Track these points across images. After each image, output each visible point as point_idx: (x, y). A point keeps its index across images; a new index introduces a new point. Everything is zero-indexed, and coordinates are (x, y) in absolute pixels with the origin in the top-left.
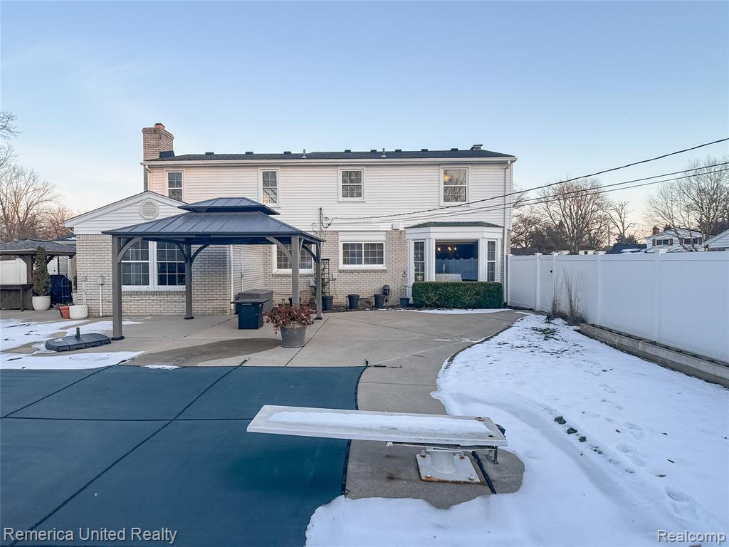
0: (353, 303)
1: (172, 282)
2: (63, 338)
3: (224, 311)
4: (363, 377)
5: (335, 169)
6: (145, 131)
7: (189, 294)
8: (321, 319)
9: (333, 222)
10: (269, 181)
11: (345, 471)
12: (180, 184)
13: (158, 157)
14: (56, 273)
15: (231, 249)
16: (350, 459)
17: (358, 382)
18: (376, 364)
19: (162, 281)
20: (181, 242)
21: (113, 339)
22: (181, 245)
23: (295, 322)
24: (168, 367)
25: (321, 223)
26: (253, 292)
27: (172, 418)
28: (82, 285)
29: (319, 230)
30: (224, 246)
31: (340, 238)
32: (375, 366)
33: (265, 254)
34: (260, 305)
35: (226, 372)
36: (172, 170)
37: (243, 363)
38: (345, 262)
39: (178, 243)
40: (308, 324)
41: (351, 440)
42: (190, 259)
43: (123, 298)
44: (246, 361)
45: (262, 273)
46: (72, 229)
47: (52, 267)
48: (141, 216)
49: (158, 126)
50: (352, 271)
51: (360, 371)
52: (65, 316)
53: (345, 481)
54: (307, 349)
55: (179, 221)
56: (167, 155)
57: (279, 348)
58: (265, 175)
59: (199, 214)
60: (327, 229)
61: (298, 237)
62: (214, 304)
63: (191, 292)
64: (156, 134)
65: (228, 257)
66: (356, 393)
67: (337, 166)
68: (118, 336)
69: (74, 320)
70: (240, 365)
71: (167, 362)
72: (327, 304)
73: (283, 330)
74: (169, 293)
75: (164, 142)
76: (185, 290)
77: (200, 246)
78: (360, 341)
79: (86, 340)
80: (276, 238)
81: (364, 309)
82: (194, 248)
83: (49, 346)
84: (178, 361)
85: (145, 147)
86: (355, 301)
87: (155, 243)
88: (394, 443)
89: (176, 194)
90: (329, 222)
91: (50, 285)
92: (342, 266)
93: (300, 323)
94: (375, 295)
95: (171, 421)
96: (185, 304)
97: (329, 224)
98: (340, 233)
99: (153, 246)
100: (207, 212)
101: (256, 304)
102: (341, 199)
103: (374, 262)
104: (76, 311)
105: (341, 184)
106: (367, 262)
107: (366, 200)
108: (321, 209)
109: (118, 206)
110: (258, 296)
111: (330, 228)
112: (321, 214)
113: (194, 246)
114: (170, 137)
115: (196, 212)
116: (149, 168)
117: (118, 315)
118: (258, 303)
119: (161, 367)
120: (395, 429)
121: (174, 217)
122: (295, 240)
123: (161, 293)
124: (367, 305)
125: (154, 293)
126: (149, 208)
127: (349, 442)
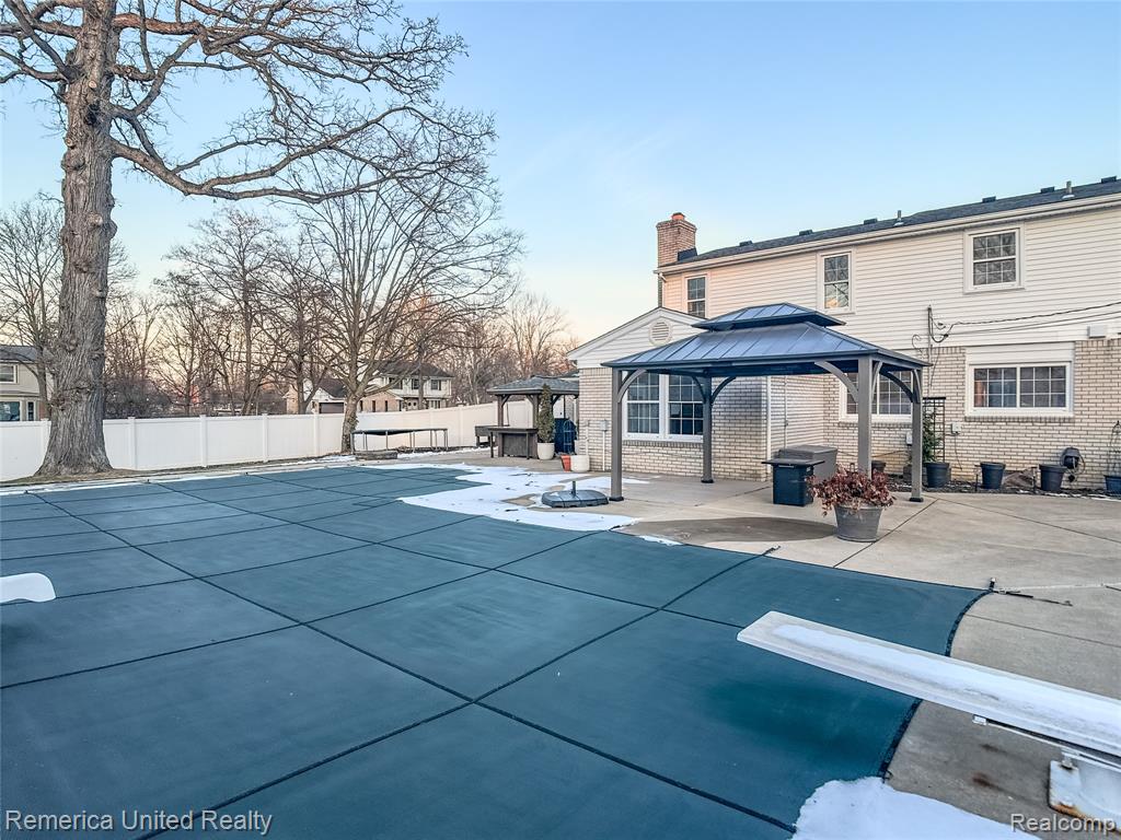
0: (991, 478)
1: (687, 431)
2: (559, 492)
3: (756, 476)
4: (976, 607)
5: (958, 236)
6: (660, 226)
7: (707, 447)
8: (919, 500)
9: (953, 330)
10: (837, 271)
11: (895, 744)
12: (702, 294)
13: (675, 260)
14: (562, 417)
15: (769, 384)
16: (910, 729)
17: (962, 614)
18: (1013, 589)
19: (675, 429)
20: (699, 375)
21: (611, 499)
22: (698, 378)
23: (860, 500)
24: (667, 542)
25: (930, 334)
26: (801, 449)
27: (659, 606)
28: (584, 432)
29: (926, 346)
30: (759, 378)
31: (969, 359)
32: (1008, 593)
33: (826, 390)
34: (808, 470)
35: (741, 560)
36: (693, 275)
37: (768, 552)
38: (979, 402)
39: (694, 376)
40: (883, 504)
41: (922, 700)
42: (710, 398)
43: (625, 449)
44: (773, 549)
45: (820, 421)
46: (575, 362)
47: (558, 410)
48: (651, 341)
49: (675, 217)
50: (993, 420)
51: (971, 597)
52: (567, 468)
53: (891, 759)
54: (881, 548)
55: (693, 345)
56: (688, 255)
57: (831, 538)
58: (830, 263)
59: (719, 333)
60: (942, 345)
61: (871, 360)
62: (743, 464)
63: (711, 445)
64: (675, 228)
65: (763, 394)
66: (953, 632)
67: (963, 229)
68: (616, 497)
69: (575, 473)
70: (763, 555)
71: (667, 535)
72: (936, 477)
73: (839, 510)
74: (683, 445)
75: (684, 237)
76: (702, 441)
77: (723, 379)
78: (990, 547)
79: (581, 497)
80: (831, 362)
81: (1015, 491)
82: (716, 382)
83: (545, 501)
84: (682, 536)
85: (659, 249)
86: (994, 476)
87: (667, 376)
88: (989, 721)
89: (696, 308)
90: (945, 331)
91: (554, 431)
92: (971, 410)
93: (867, 501)
94: (1041, 467)
95: (658, 610)
96: (702, 461)
97: (946, 335)
98: (968, 350)
99: (664, 380)
100: (731, 329)
101: (801, 468)
102: (971, 288)
103: (1042, 402)
104: (579, 462)
105: (970, 261)
106: (1026, 401)
107: (1024, 284)
108: (929, 310)
109: (625, 331)
110: (810, 455)
111: (947, 342)
112: (930, 318)
113: (717, 379)
114: (692, 229)
115: (716, 330)
116: (665, 276)
117: (617, 471)
118: (805, 466)
119: (658, 540)
120: (997, 699)
121: (686, 339)
122: (865, 365)
123: (673, 445)
124: (1024, 484)
125: (664, 445)
126: (660, 329)
127: (917, 704)
